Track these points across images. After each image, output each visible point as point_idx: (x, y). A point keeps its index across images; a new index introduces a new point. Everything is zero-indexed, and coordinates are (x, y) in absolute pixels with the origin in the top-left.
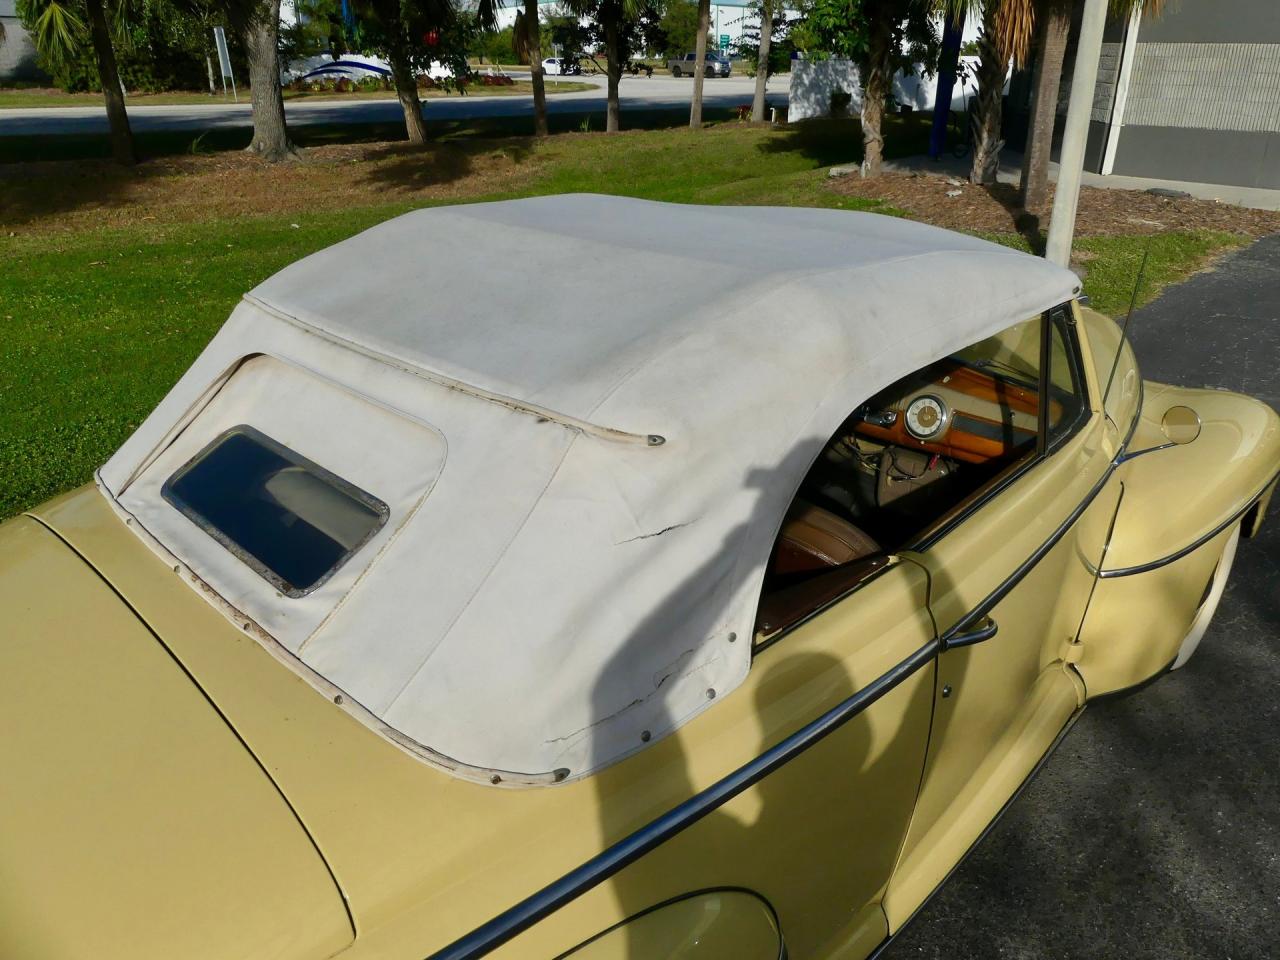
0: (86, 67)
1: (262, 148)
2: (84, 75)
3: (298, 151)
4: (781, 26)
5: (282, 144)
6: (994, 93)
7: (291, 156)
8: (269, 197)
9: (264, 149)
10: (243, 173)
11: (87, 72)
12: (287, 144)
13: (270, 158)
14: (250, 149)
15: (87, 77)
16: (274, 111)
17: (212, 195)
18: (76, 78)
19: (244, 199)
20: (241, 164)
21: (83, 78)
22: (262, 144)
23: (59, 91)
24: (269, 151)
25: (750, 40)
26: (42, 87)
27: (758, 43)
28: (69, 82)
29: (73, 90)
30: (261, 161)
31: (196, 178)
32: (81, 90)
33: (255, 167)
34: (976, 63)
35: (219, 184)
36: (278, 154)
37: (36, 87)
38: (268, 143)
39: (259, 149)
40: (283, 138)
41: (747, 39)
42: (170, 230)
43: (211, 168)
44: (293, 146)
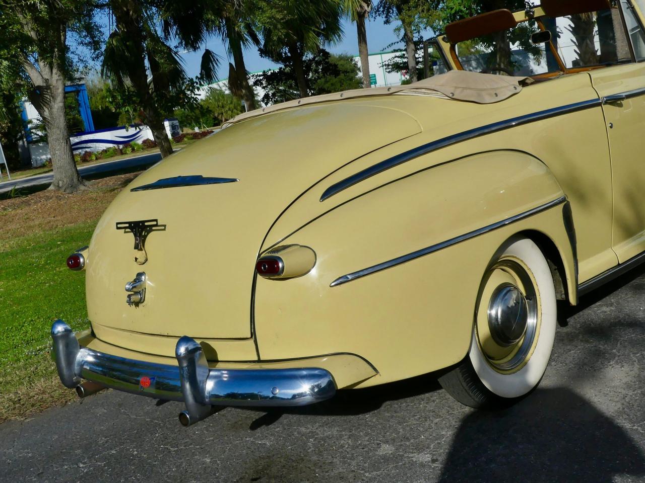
1: (61, 185)
3: (87, 183)
4: (421, 45)
5: (75, 180)
6: (588, 41)
7: (82, 188)
8: (74, 214)
10: (50, 203)
12: (78, 180)
13: (68, 191)
16: (68, 159)
17: (33, 220)
19: (57, 218)
20: (48, 198)
22: (60, 182)
24: (66, 186)
25: (399, 59)
27: (405, 60)
30: (61, 193)
31: (19, 211)
34: (570, 25)
35: (36, 212)
36: (73, 187)
38: (65, 181)
39: (58, 186)
40: (75, 176)
41: (397, 59)
42: (11, 243)
43: (28, 204)
44: (82, 181)
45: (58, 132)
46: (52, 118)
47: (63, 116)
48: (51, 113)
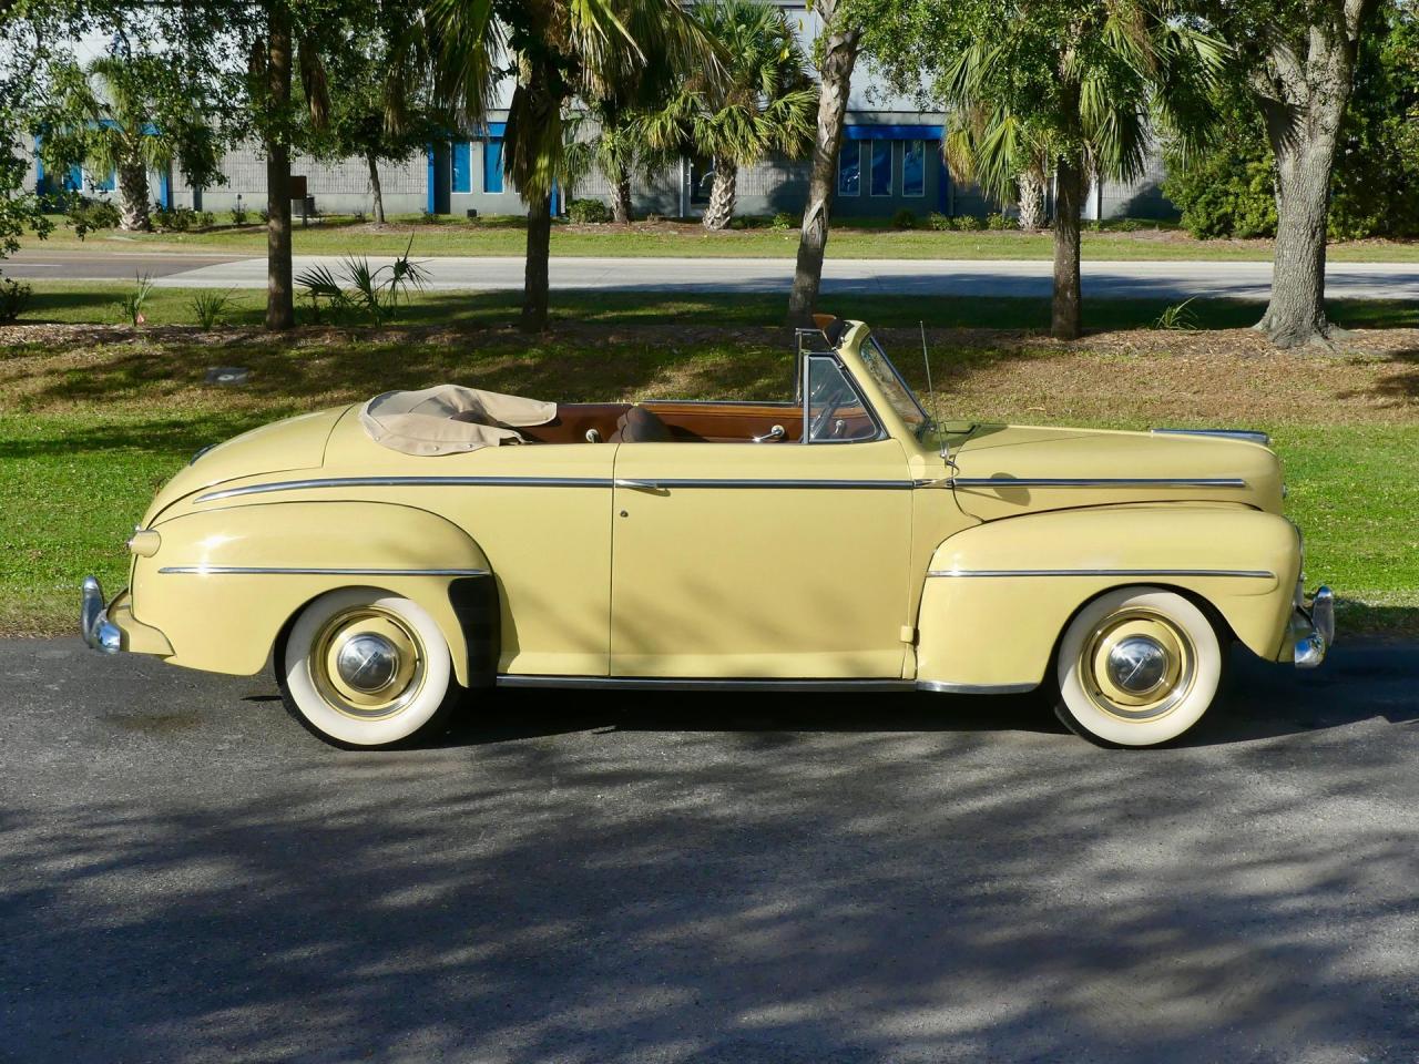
0: (1237, 196)
1: (1273, 325)
2: (1230, 210)
3: (1335, 333)
5: (1307, 322)
7: (1317, 341)
9: (1278, 327)
11: (1236, 205)
12: (1316, 322)
14: (1259, 326)
15: (1234, 212)
16: (1304, 270)
17: (1152, 388)
18: (1215, 216)
19: (1197, 398)
20: (1228, 346)
21: (1226, 214)
22: (1275, 319)
23: (1184, 235)
24: (1280, 330)
26: (1161, 228)
28: (1202, 220)
29: (1205, 233)
32: (1219, 235)
33: (1248, 352)
35: (1172, 374)
36: (1295, 335)
37: (1153, 226)
38: (1284, 318)
39: (1268, 329)
40: (1312, 310)
44: (1327, 326)
45: (1301, 209)
46: (1297, 176)
47: (1322, 175)
48: (1297, 166)
